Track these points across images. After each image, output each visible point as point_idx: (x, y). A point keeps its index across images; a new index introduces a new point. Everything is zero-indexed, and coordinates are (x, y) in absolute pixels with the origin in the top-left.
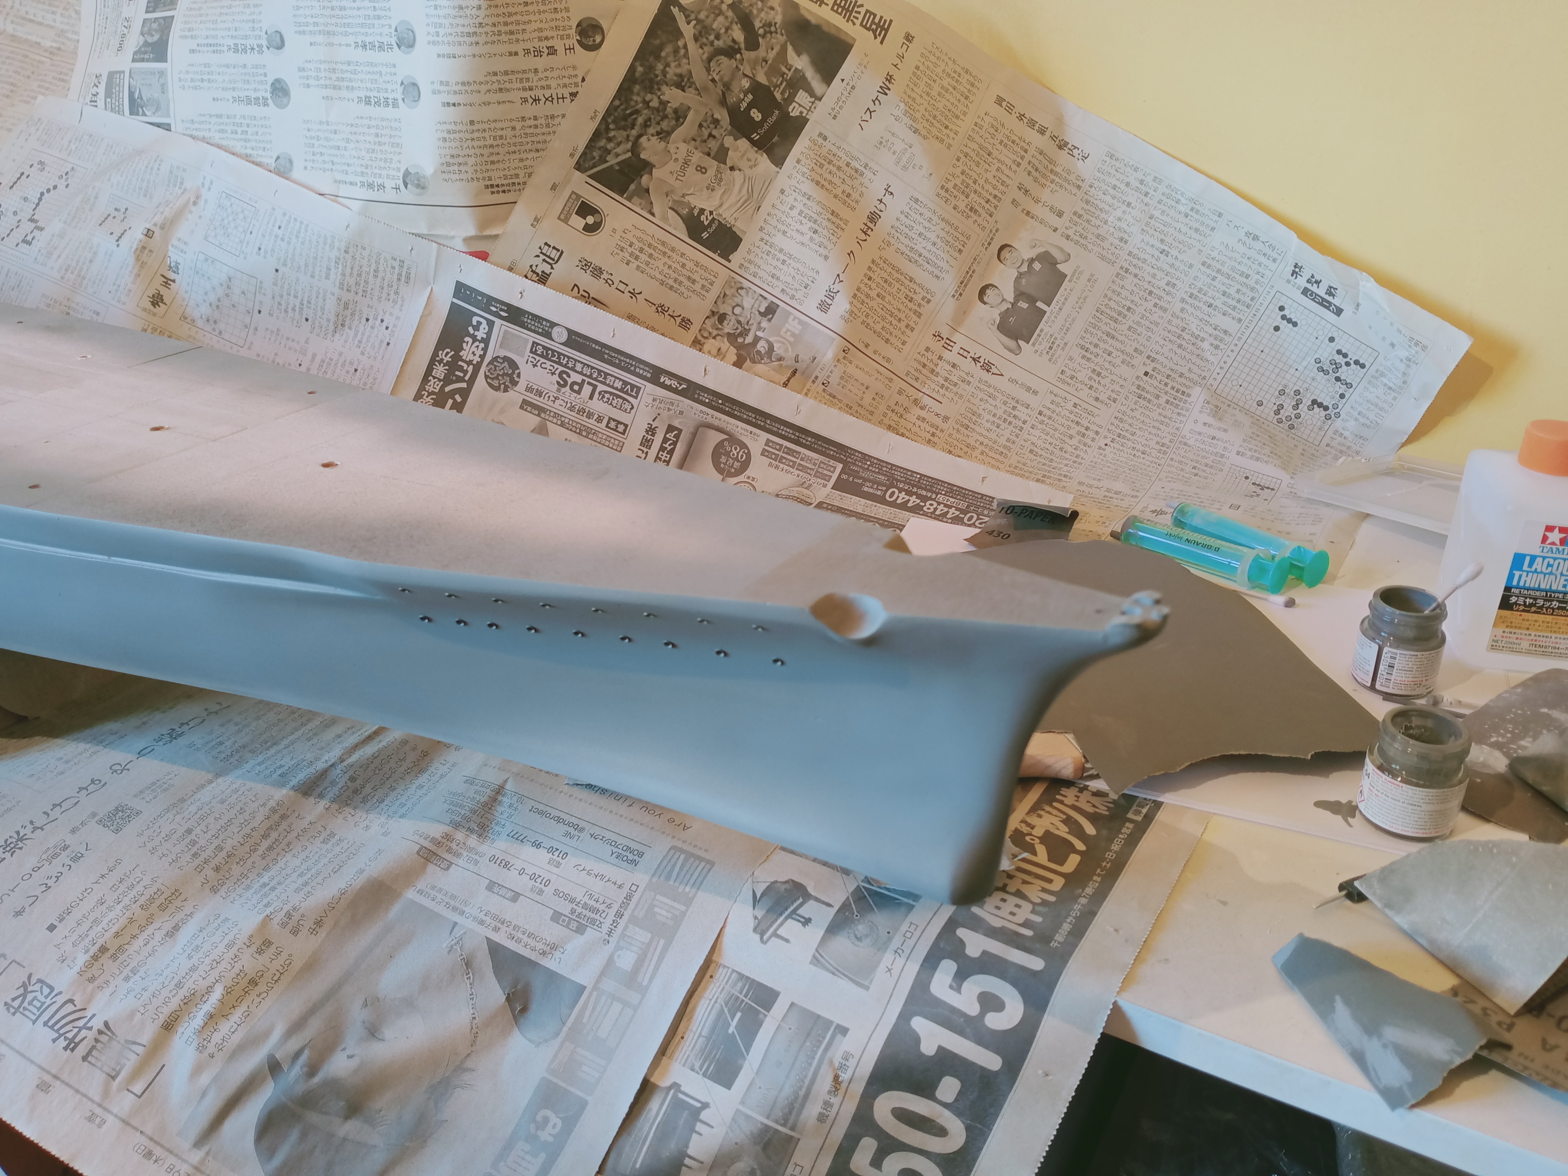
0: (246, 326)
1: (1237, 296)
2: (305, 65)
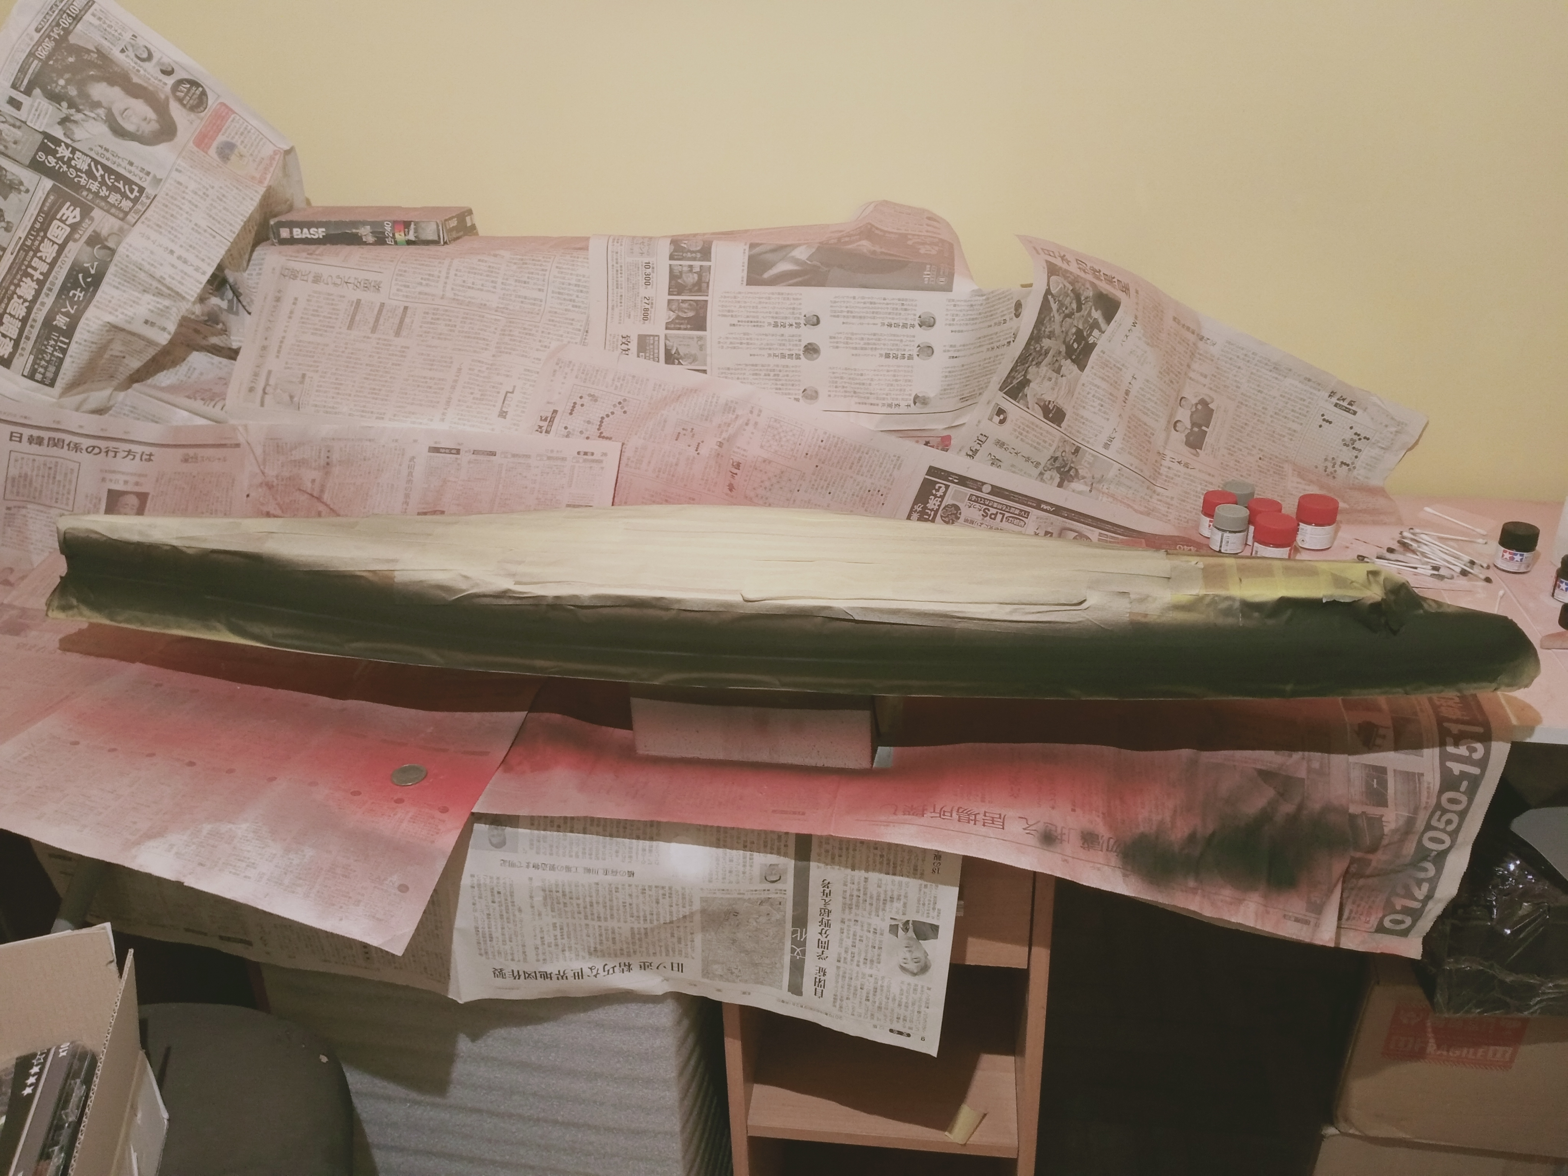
0: (788, 499)
1: (1300, 411)
2: (837, 335)
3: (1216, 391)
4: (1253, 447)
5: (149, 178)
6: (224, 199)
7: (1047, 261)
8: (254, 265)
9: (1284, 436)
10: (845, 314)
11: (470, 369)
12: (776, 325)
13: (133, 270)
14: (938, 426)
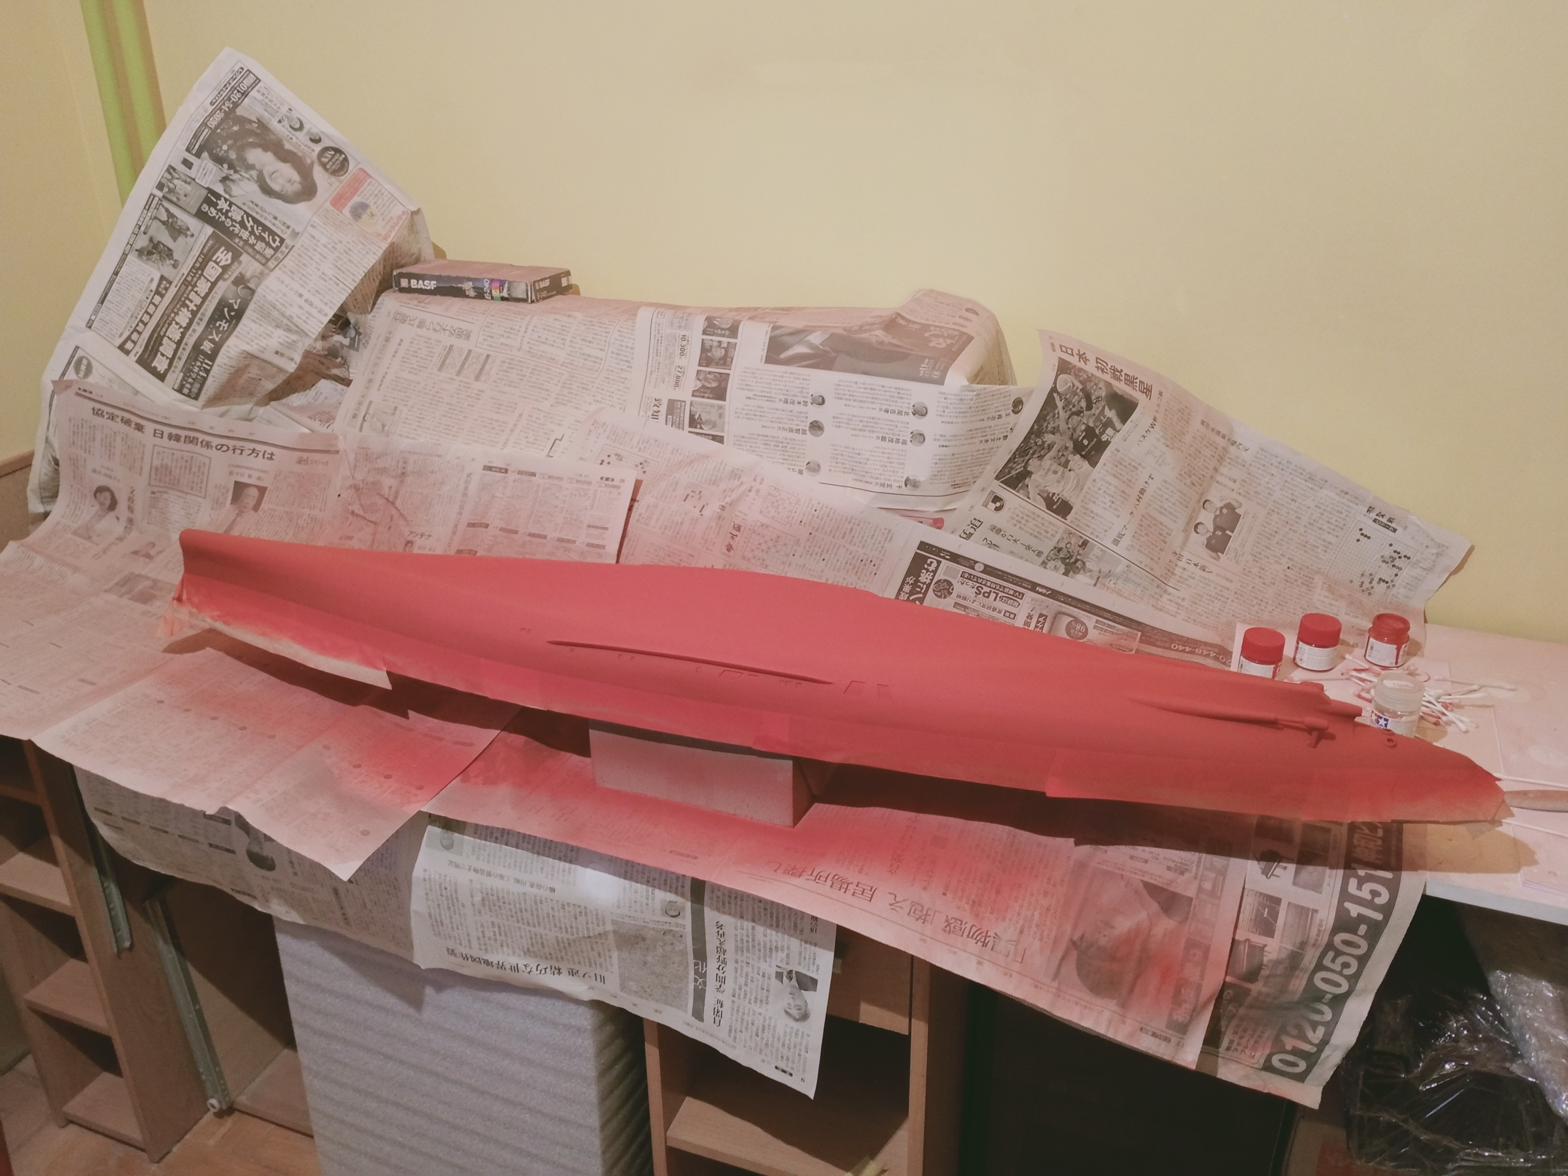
0: (784, 563)
1: (1336, 523)
2: (839, 416)
3: (1245, 496)
4: (1282, 555)
5: (289, 231)
6: (350, 253)
7: (1060, 359)
8: (377, 308)
9: (1317, 547)
10: (847, 397)
11: (529, 416)
12: (786, 402)
13: (269, 308)
14: (930, 509)
